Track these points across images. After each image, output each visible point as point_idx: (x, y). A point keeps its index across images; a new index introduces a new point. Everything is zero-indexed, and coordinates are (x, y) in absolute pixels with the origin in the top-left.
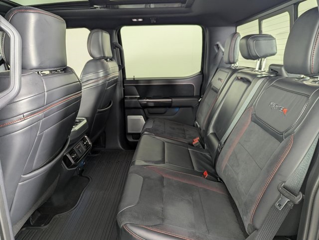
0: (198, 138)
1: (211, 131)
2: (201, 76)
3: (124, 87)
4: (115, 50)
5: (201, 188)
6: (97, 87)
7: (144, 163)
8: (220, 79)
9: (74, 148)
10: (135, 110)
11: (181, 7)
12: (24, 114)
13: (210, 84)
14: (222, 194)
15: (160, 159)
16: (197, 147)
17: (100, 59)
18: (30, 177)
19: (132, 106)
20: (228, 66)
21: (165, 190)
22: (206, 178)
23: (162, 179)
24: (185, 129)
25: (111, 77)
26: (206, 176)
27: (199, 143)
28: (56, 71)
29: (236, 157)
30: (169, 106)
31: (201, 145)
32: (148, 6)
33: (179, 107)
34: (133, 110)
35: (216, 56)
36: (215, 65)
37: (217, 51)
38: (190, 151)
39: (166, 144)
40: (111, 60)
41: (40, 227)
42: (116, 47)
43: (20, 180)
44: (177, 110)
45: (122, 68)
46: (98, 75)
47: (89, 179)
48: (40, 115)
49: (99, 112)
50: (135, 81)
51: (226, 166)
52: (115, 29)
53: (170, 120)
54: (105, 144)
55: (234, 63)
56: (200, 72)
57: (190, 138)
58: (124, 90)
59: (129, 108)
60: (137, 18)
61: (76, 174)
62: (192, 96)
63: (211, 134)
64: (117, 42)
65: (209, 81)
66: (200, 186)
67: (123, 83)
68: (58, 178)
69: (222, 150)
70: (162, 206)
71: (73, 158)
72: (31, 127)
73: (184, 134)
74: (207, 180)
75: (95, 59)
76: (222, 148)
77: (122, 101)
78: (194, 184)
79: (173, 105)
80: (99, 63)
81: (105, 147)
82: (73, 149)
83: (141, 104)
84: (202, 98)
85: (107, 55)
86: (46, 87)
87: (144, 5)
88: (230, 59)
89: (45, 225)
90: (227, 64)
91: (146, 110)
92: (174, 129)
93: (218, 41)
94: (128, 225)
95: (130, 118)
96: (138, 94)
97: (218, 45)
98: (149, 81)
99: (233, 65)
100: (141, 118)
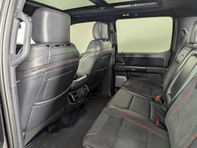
0: (160, 96)
1: (169, 92)
2: (171, 52)
3: (115, 57)
4: (111, 34)
5: (151, 132)
6: (95, 56)
7: (114, 107)
8: (182, 55)
9: (77, 92)
10: (121, 73)
11: (156, 4)
12: (34, 68)
13: (176, 58)
14: (167, 140)
15: (126, 106)
16: (158, 102)
17: (99, 40)
18: (39, 104)
19: (119, 70)
20: (191, 45)
21: (122, 128)
22: (157, 126)
23: (122, 120)
24: (153, 88)
25: (104, 51)
26: (157, 125)
27: (160, 100)
28: (63, 45)
29: (178, 115)
30: (144, 71)
31: (161, 101)
32: (133, 6)
33: (152, 73)
34: (120, 72)
35: (182, 38)
36: (181, 45)
37: (183, 35)
38: (151, 104)
39: (134, 97)
40: (107, 40)
41: (53, 134)
42: (112, 32)
43: (34, 105)
44: (150, 75)
45: (115, 46)
46: (96, 49)
47: (86, 111)
48: (44, 69)
49: (96, 72)
50: (123, 54)
51: (171, 120)
52: (111, 22)
53: (144, 81)
54: (101, 92)
55: (194, 43)
56: (170, 50)
57: (154, 95)
58: (115, 59)
59: (117, 71)
60: (126, 14)
61: (76, 107)
62: (162, 66)
63: (169, 94)
64: (113, 29)
65: (175, 57)
66: (150, 130)
67: (115, 55)
68: (64, 107)
69: (171, 108)
70: (115, 138)
71: (74, 97)
72: (38, 76)
73: (152, 92)
74: (157, 127)
75: (96, 40)
76: (171, 106)
77: (113, 66)
78: (145, 128)
79: (147, 71)
80: (98, 42)
81: (101, 93)
82: (75, 92)
83: (124, 69)
84: (168, 68)
85: (103, 37)
86: (51, 54)
87: (131, 5)
88: (191, 41)
89: (56, 133)
90: (189, 44)
91: (128, 73)
92: (144, 87)
93: (185, 28)
94: (87, 146)
95: (118, 77)
96: (124, 62)
97: (184, 30)
98: (132, 54)
99: (194, 45)
100: (125, 78)
